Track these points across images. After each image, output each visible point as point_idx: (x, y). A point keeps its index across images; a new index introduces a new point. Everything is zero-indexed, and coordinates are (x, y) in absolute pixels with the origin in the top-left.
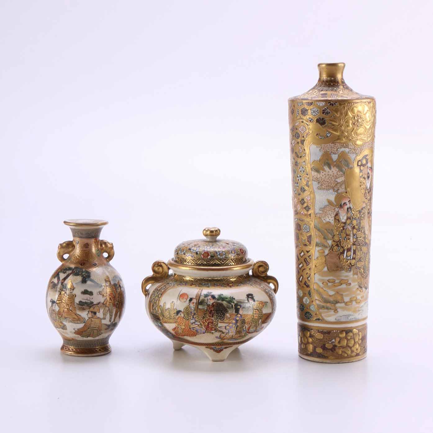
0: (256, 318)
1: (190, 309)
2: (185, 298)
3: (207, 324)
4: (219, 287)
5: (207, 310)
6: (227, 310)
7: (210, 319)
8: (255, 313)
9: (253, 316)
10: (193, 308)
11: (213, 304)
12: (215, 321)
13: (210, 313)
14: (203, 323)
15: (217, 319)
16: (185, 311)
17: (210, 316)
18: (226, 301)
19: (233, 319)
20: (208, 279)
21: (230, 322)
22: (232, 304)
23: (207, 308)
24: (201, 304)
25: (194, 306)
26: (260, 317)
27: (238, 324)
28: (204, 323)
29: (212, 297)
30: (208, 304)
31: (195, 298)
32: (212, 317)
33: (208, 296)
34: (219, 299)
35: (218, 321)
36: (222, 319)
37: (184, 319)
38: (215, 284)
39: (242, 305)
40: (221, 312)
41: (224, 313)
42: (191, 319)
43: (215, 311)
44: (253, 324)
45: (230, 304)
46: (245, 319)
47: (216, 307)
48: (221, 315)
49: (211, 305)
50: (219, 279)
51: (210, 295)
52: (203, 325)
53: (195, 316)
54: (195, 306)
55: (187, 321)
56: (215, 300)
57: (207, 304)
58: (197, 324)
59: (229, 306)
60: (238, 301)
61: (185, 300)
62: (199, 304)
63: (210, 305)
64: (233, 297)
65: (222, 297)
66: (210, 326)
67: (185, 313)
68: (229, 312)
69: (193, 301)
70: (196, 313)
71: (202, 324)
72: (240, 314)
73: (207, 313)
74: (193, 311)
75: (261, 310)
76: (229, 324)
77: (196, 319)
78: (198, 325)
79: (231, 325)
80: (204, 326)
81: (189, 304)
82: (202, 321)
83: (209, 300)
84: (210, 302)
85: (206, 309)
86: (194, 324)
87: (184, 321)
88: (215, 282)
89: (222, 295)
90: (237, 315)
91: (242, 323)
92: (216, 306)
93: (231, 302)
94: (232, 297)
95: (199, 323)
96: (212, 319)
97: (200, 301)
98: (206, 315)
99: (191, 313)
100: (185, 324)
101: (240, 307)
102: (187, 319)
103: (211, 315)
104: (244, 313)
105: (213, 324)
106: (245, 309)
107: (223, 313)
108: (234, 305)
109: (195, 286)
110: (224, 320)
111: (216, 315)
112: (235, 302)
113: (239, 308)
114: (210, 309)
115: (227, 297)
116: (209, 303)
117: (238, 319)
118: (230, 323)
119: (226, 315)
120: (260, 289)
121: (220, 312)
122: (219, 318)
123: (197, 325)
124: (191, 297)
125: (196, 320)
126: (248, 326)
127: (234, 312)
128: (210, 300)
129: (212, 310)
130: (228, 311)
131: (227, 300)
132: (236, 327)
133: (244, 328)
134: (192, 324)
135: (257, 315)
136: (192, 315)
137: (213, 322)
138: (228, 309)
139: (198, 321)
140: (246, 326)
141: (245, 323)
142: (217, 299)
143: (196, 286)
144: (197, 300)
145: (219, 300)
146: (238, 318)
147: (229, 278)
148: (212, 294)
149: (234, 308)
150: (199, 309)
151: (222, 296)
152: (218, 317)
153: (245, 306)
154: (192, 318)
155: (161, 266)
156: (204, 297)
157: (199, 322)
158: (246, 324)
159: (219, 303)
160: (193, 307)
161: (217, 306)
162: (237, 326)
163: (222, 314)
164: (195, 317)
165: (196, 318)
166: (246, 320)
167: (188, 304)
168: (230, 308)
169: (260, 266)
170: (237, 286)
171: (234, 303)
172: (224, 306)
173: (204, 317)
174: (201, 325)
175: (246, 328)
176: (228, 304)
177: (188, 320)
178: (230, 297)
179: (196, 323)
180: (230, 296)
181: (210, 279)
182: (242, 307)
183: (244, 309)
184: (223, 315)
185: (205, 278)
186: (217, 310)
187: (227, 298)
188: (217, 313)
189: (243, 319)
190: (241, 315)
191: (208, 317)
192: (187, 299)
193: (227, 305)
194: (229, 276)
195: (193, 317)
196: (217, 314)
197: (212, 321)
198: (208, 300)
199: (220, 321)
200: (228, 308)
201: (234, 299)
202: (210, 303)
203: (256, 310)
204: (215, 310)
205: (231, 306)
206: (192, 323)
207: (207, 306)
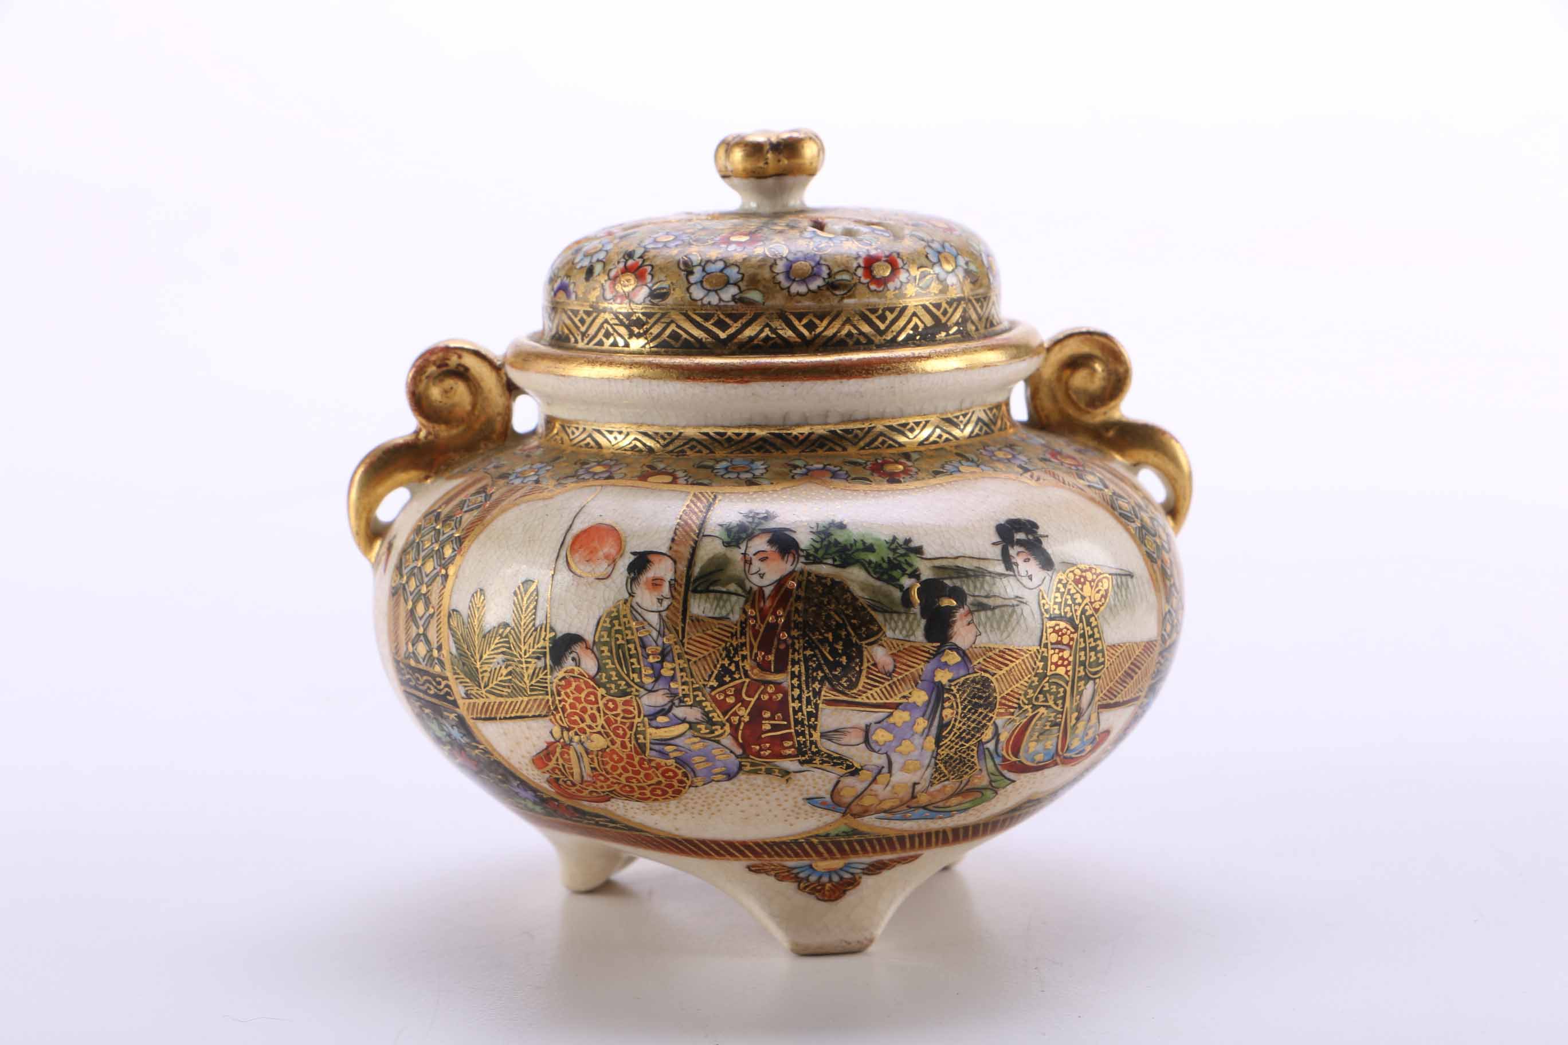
0: (1061, 671)
1: (634, 624)
2: (601, 554)
3: (747, 719)
4: (823, 483)
5: (743, 624)
6: (873, 621)
7: (767, 683)
8: (1054, 638)
9: (1044, 659)
10: (654, 619)
11: (781, 583)
12: (800, 698)
13: (765, 646)
14: (725, 714)
15: (810, 679)
16: (606, 639)
17: (764, 667)
18: (866, 566)
19: (916, 682)
20: (750, 435)
21: (896, 700)
22: (906, 582)
23: (744, 612)
24: (707, 591)
25: (660, 601)
26: (1083, 664)
27: (948, 713)
28: (725, 709)
29: (771, 542)
30: (748, 585)
31: (664, 550)
32: (780, 669)
33: (751, 537)
34: (820, 553)
35: (817, 694)
36: (844, 681)
37: (601, 691)
38: (796, 467)
39: (968, 587)
40: (837, 638)
41: (854, 639)
42: (641, 685)
43: (795, 633)
44: (1042, 710)
45: (893, 581)
46: (993, 679)
47: (800, 606)
48: (833, 652)
49: (767, 591)
50: (820, 430)
51: (765, 531)
52: (723, 726)
53: (667, 665)
54: (666, 603)
55: (619, 700)
56: (796, 560)
57: (741, 584)
58: (684, 721)
59: (888, 596)
60: (937, 563)
61: (602, 568)
62: (695, 591)
63: (761, 589)
64: (908, 541)
65: (837, 543)
66: (767, 726)
67: (607, 653)
68: (889, 634)
69: (650, 574)
70: (677, 649)
71: (717, 716)
72: (957, 649)
73: (744, 645)
74: (655, 634)
75: (1089, 624)
76: (891, 714)
77: (673, 685)
78: (692, 725)
79: (900, 717)
80: (727, 728)
81: (631, 595)
82: (714, 699)
83: (756, 565)
84: (762, 576)
85: (736, 617)
86: (661, 719)
87: (601, 704)
88: (792, 453)
89: (842, 526)
90: (939, 652)
91: (976, 706)
92: (798, 598)
93: (896, 573)
94: (901, 541)
95: (694, 714)
96: (777, 684)
97: (696, 570)
98: (736, 659)
99: (644, 646)
100: (608, 721)
101: (955, 603)
102: (618, 686)
103: (771, 658)
104: (983, 641)
105: (786, 717)
106: (989, 613)
107: (848, 644)
108: (918, 589)
109: (669, 479)
110: (853, 685)
111: (807, 660)
112: (926, 574)
113: (950, 611)
114: (763, 618)
115: (868, 541)
116: (756, 580)
117: (945, 681)
118: (896, 706)
119: (865, 653)
120: (1081, 491)
121: (830, 636)
122: (821, 674)
123: (684, 727)
124: (642, 550)
125: (673, 695)
126: (1011, 727)
127: (919, 636)
128: (762, 560)
129: (776, 624)
130: (880, 629)
131: (870, 562)
132: (934, 730)
133: (988, 734)
134: (653, 717)
135: (1066, 654)
136: (651, 659)
137: (784, 702)
138: (879, 618)
139: (689, 701)
140: (1000, 721)
141: (991, 706)
142: (807, 557)
143: (674, 481)
144: (682, 567)
145: (817, 561)
146: (943, 677)
147: (880, 427)
148: (772, 525)
149: (917, 610)
150: (697, 620)
151: (841, 537)
152: (819, 667)
153: (987, 597)
154: (648, 681)
155: (462, 374)
156: (727, 544)
157: (697, 704)
158: (1000, 714)
159: (820, 578)
160: (656, 606)
161: (808, 600)
162: (942, 726)
163: (839, 647)
164: (666, 672)
165: (673, 678)
166: (995, 684)
167: (627, 596)
168: (892, 612)
169: (1075, 363)
170: (936, 473)
171: (915, 575)
172: (855, 598)
173: (725, 670)
174: (710, 722)
175: (996, 735)
176: (878, 583)
177: (624, 693)
178: (894, 539)
179: (679, 712)
180: (889, 538)
181: (759, 433)
182: (970, 600)
183: (982, 614)
184: (850, 659)
185: (730, 432)
186: (806, 623)
187: (870, 548)
188: (810, 645)
189: (974, 681)
190: (962, 653)
191: (756, 674)
192: (614, 562)
193: (874, 591)
194: (882, 418)
195: (657, 677)
196: (808, 653)
197: (780, 696)
198: (748, 562)
199: (827, 693)
200: (875, 610)
201: (919, 551)
202: (765, 582)
203: (1063, 625)
204: (797, 626)
205: (898, 594)
206: (652, 710)
207: (742, 600)
